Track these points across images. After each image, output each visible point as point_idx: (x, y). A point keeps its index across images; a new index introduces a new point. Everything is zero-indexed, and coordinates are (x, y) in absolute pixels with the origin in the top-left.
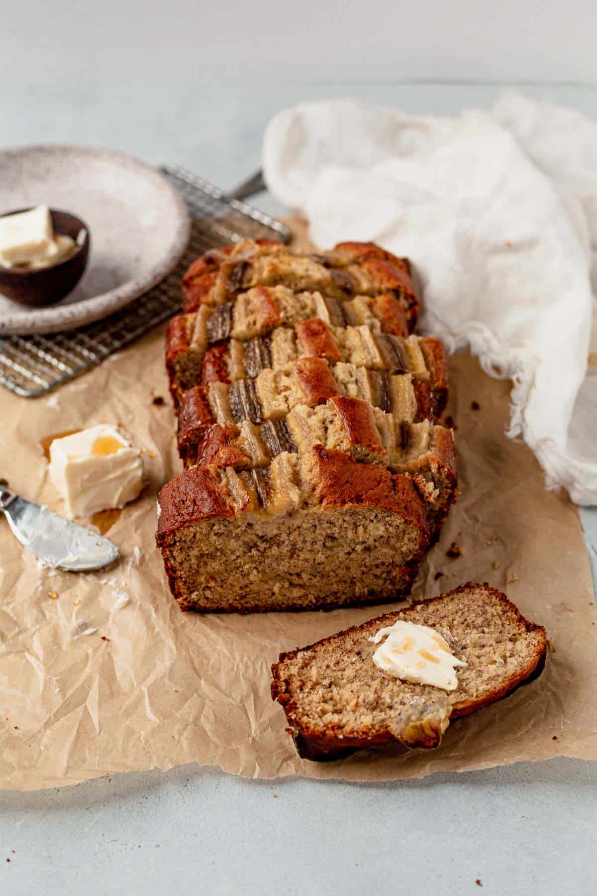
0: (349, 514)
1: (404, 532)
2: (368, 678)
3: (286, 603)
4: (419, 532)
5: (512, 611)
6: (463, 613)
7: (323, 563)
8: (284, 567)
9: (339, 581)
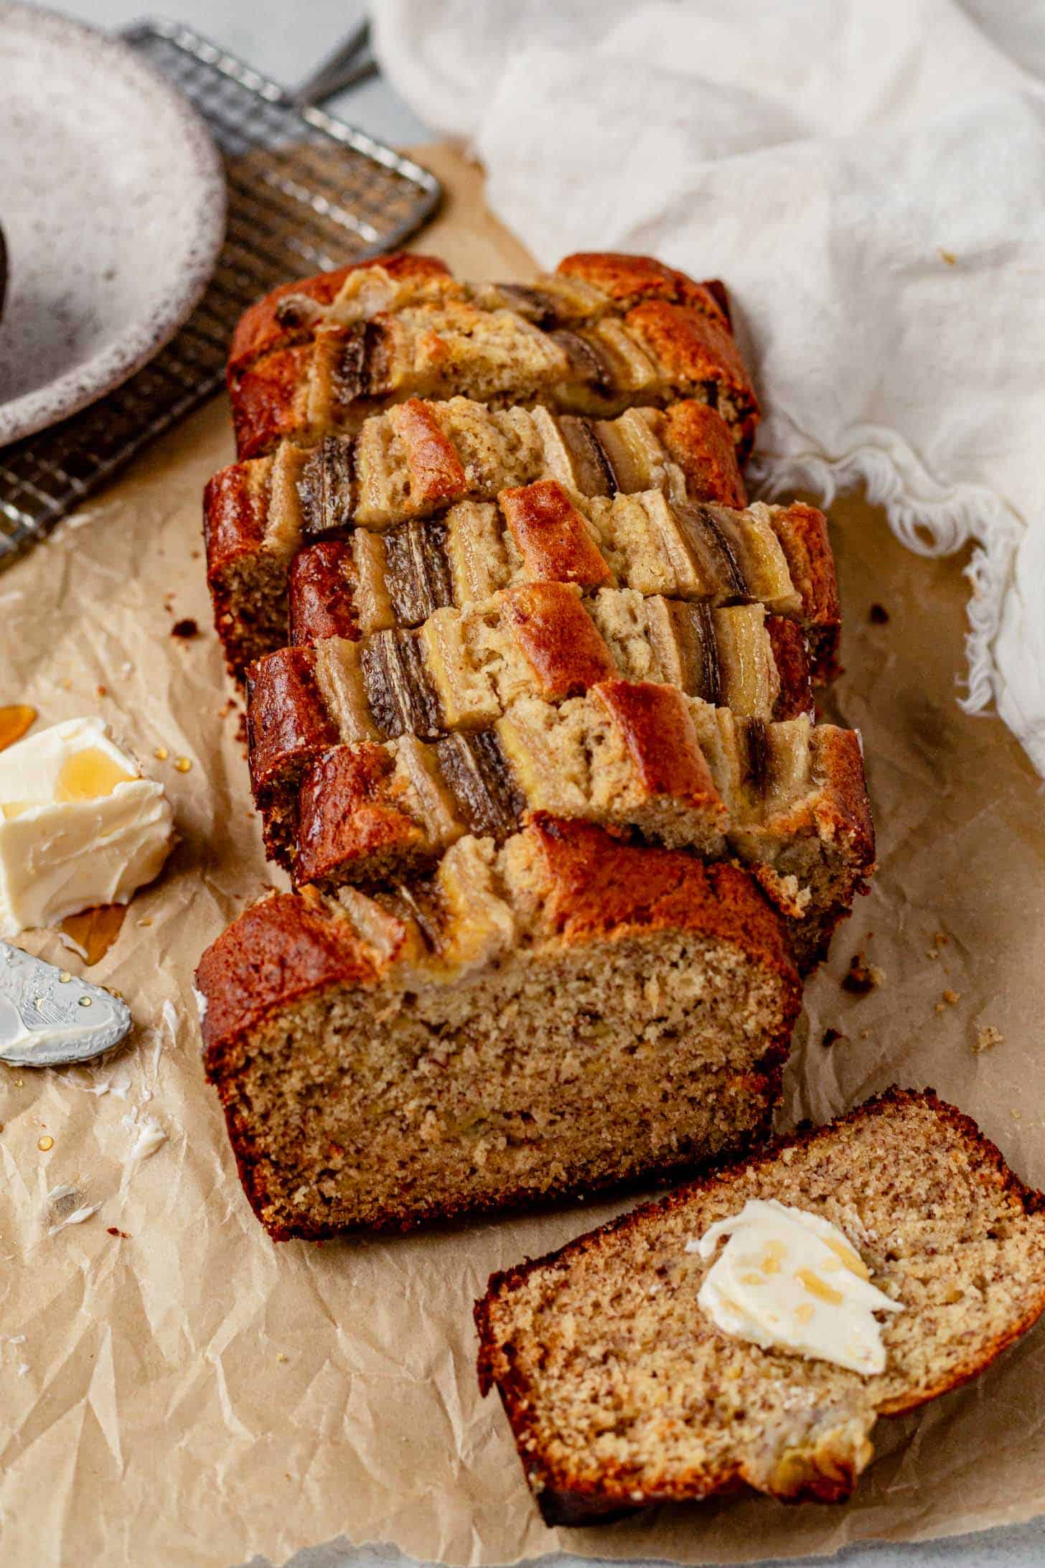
0: (624, 953)
1: (746, 984)
2: (688, 1340)
3: (502, 1188)
4: (780, 983)
5: (991, 1162)
6: (885, 1167)
7: (577, 1078)
8: (491, 1096)
9: (615, 1123)
